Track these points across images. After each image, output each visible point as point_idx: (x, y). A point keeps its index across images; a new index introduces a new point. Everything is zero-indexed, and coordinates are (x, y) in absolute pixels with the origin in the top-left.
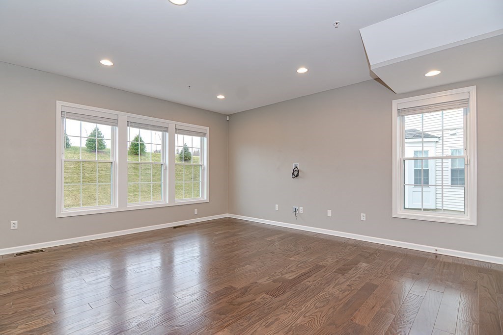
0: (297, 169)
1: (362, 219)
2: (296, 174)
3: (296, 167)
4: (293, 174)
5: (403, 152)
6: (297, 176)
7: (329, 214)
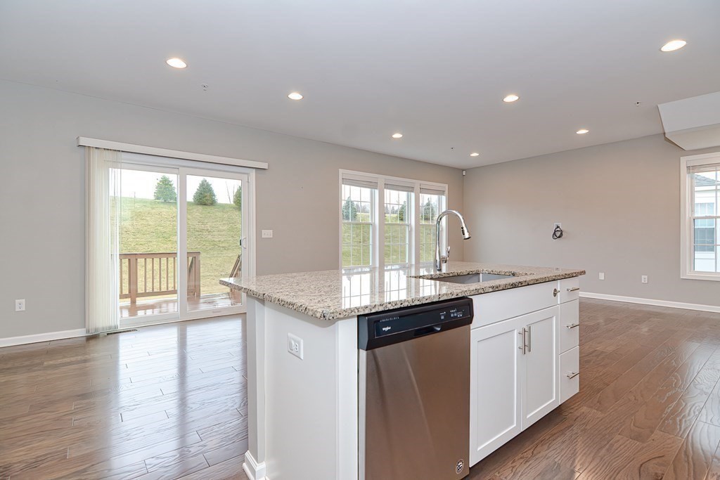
0: (558, 229)
1: (643, 282)
2: (558, 234)
3: (558, 227)
4: (554, 234)
5: (693, 211)
6: (559, 237)
7: (602, 276)
